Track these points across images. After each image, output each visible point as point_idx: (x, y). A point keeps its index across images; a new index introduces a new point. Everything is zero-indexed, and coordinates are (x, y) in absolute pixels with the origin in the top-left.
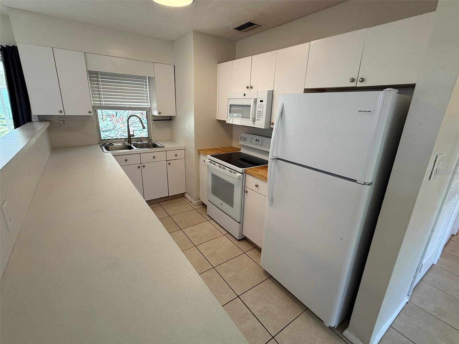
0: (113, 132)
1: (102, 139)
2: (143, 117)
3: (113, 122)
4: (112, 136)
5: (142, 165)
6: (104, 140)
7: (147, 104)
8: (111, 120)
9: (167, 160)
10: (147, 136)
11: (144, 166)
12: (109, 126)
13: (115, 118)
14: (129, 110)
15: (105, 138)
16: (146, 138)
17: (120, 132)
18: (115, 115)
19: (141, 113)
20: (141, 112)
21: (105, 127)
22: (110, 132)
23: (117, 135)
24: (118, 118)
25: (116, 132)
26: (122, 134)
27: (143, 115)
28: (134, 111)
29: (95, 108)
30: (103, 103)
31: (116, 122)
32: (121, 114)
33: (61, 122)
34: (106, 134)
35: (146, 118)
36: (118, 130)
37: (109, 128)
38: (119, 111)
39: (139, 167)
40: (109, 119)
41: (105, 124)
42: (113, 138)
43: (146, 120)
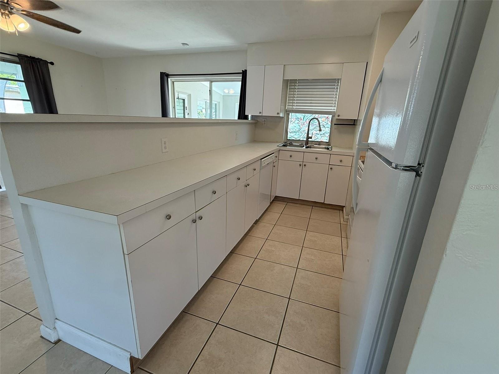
0: (297, 133)
1: (288, 139)
2: (328, 121)
3: (299, 125)
4: (296, 137)
5: (304, 163)
6: (289, 140)
7: (334, 108)
8: (298, 123)
9: (329, 164)
10: (328, 141)
11: (305, 165)
12: (295, 128)
13: (302, 121)
14: (316, 114)
15: (291, 139)
16: (326, 142)
17: (303, 134)
18: (302, 119)
19: (326, 118)
20: (327, 116)
21: (292, 129)
22: (295, 133)
23: (300, 137)
24: (304, 121)
25: (300, 134)
26: (304, 136)
27: (328, 120)
28: (320, 115)
29: (287, 112)
30: (295, 107)
31: (302, 125)
32: (307, 117)
33: (263, 122)
34: (292, 134)
35: (331, 122)
36: (302, 132)
37: (296, 130)
38: (307, 114)
39: (300, 165)
40: (297, 122)
41: (293, 126)
42: (297, 139)
43: (330, 124)
